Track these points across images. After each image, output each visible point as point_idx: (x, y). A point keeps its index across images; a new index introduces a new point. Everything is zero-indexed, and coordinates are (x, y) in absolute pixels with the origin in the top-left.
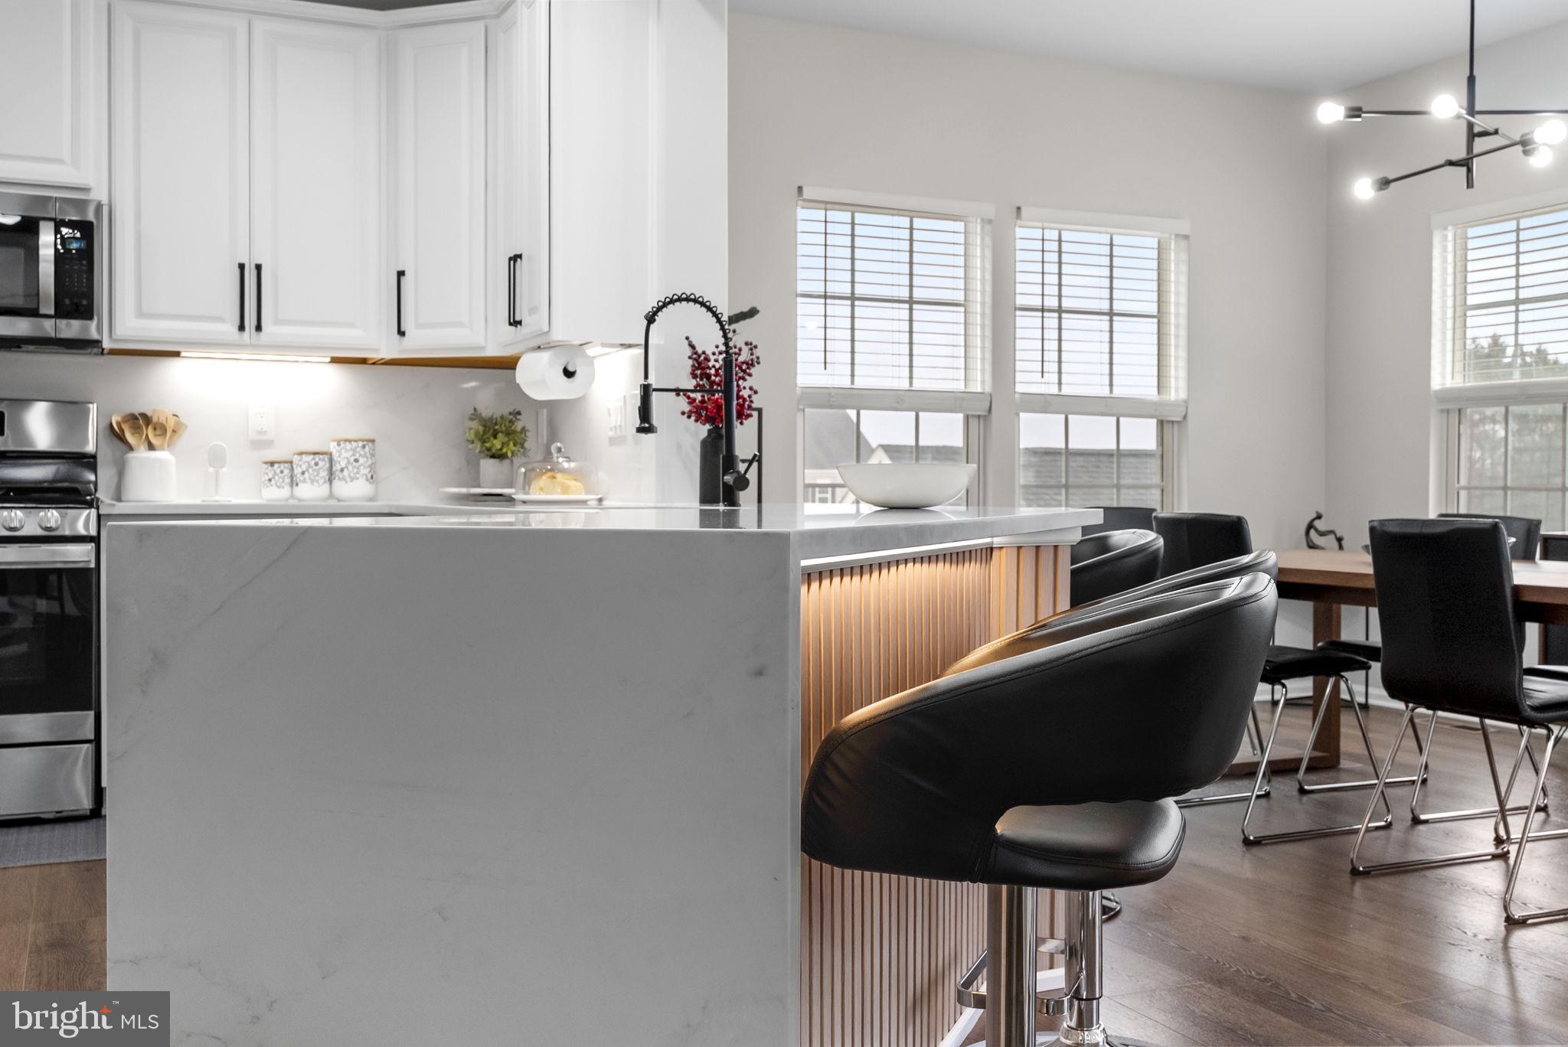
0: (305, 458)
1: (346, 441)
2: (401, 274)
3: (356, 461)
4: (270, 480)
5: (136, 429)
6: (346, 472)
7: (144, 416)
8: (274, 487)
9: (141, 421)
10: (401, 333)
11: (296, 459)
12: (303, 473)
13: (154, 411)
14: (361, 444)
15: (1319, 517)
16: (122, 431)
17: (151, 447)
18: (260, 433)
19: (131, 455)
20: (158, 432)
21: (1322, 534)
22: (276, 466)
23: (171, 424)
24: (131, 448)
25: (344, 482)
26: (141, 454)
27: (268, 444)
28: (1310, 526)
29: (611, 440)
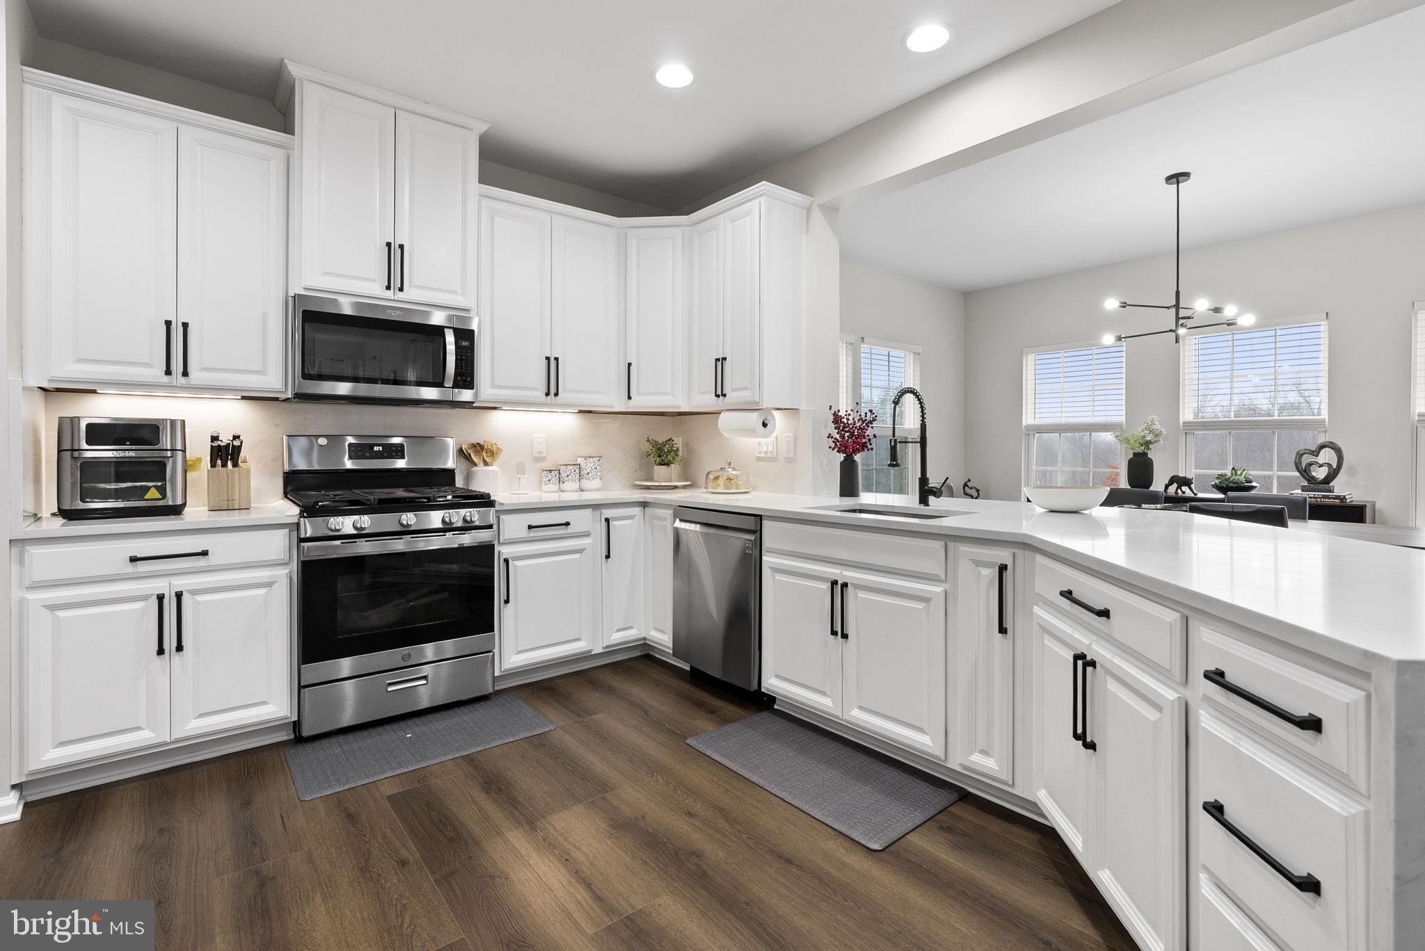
0: (569, 467)
1: (590, 457)
2: (630, 365)
3: (596, 468)
4: (549, 480)
5: (477, 452)
6: (590, 475)
7: (478, 444)
8: (552, 484)
9: (479, 447)
10: (629, 398)
11: (562, 468)
12: (568, 476)
13: (484, 441)
14: (598, 459)
15: (969, 481)
16: (470, 455)
17: (486, 464)
18: (540, 453)
19: (475, 469)
20: (488, 454)
21: (971, 488)
22: (553, 472)
23: (494, 449)
24: (476, 465)
25: (589, 481)
26: (480, 469)
27: (542, 459)
28: (966, 485)
29: (759, 459)
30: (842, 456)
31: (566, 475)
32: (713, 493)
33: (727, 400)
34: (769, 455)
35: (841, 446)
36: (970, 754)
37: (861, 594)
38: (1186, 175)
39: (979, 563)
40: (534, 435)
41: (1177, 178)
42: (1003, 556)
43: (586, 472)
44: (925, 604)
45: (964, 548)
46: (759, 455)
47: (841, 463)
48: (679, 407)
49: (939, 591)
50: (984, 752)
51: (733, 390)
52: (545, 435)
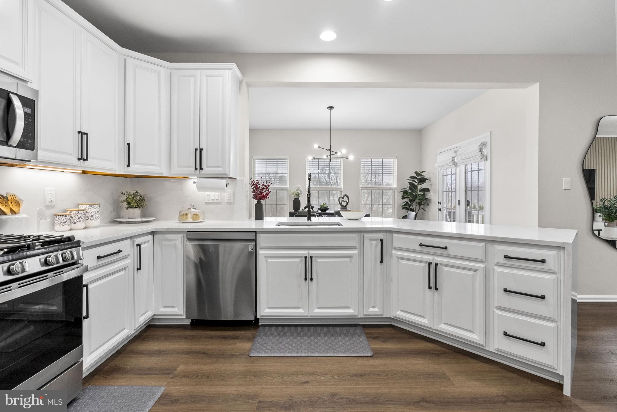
4: (65, 222)
5: (3, 203)
6: (94, 217)
7: (2, 196)
8: (67, 225)
9: (3, 199)
10: (129, 166)
12: (79, 218)
13: (7, 193)
18: (51, 202)
19: (4, 217)
20: (14, 205)
22: (68, 216)
23: (16, 199)
24: (4, 214)
25: (93, 221)
26: (10, 217)
27: (52, 207)
29: (207, 203)
30: (256, 201)
31: (77, 217)
32: (183, 223)
33: (203, 172)
34: (215, 201)
35: (255, 197)
36: (369, 309)
37: (319, 260)
38: (333, 107)
39: (371, 240)
40: (45, 189)
41: (331, 108)
42: (381, 236)
43: (90, 215)
44: (349, 259)
45: (366, 235)
46: (207, 201)
47: (255, 205)
48: (162, 174)
49: (356, 252)
50: (374, 307)
51: (208, 167)
52: (54, 189)
